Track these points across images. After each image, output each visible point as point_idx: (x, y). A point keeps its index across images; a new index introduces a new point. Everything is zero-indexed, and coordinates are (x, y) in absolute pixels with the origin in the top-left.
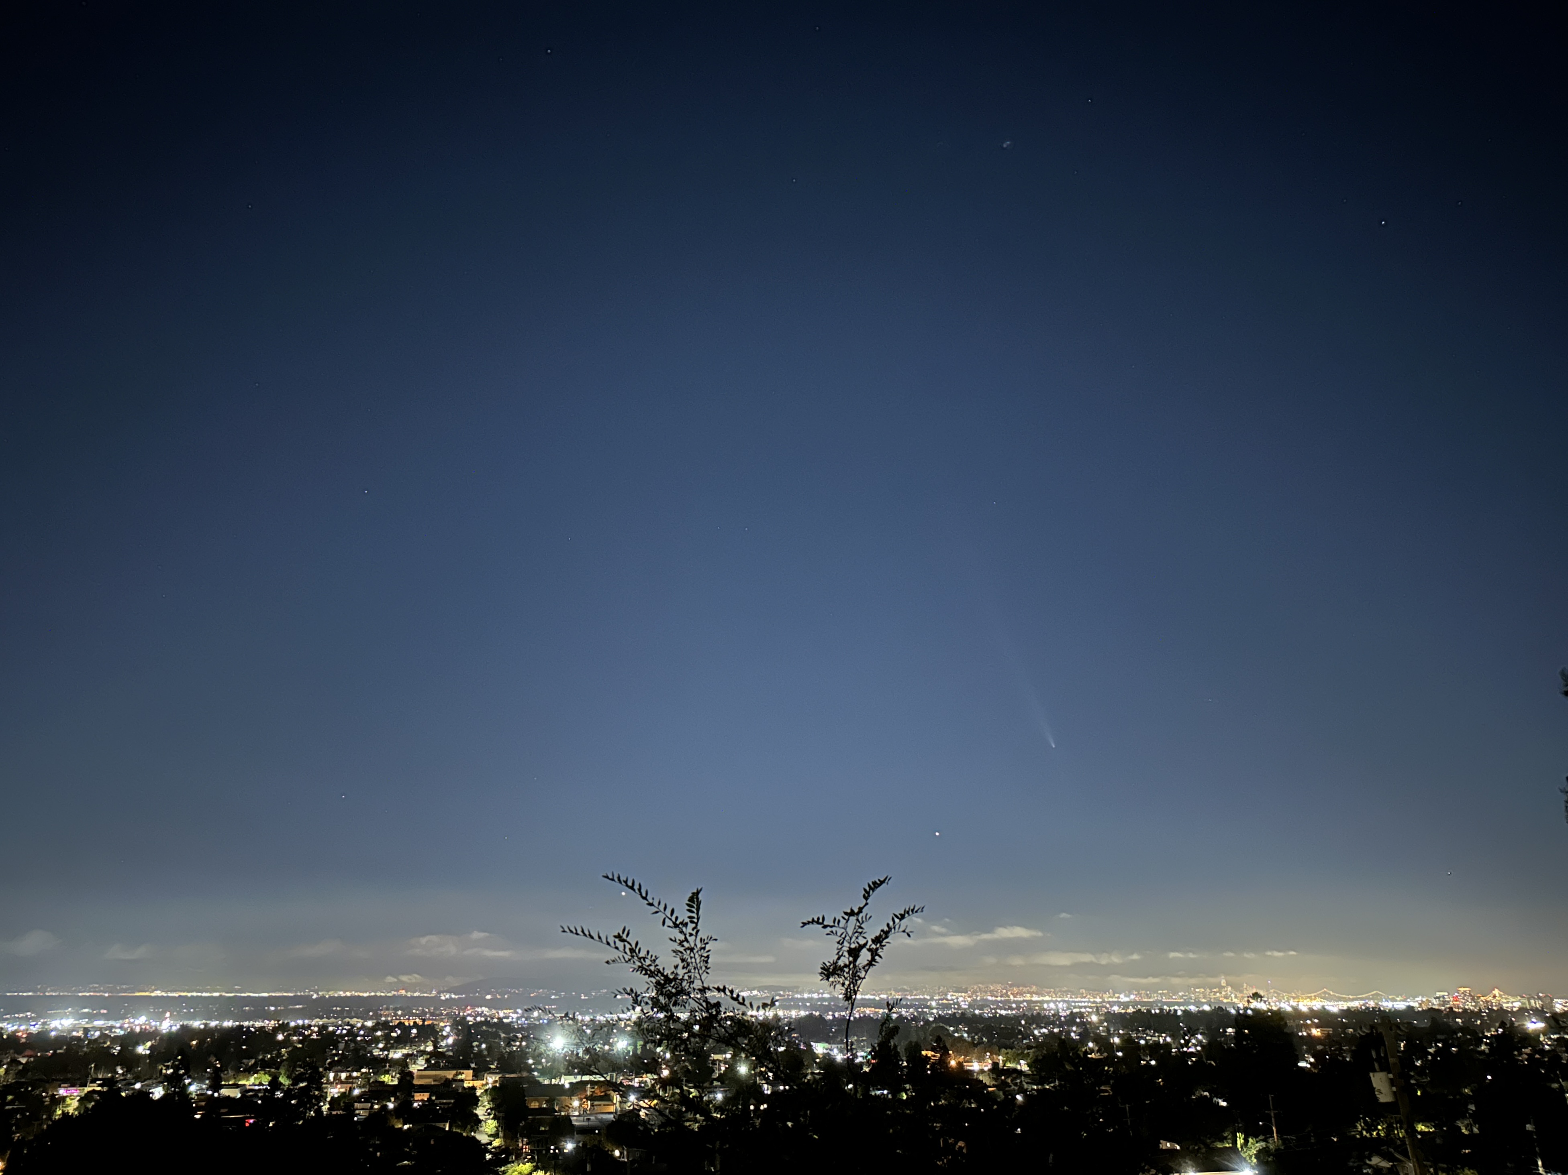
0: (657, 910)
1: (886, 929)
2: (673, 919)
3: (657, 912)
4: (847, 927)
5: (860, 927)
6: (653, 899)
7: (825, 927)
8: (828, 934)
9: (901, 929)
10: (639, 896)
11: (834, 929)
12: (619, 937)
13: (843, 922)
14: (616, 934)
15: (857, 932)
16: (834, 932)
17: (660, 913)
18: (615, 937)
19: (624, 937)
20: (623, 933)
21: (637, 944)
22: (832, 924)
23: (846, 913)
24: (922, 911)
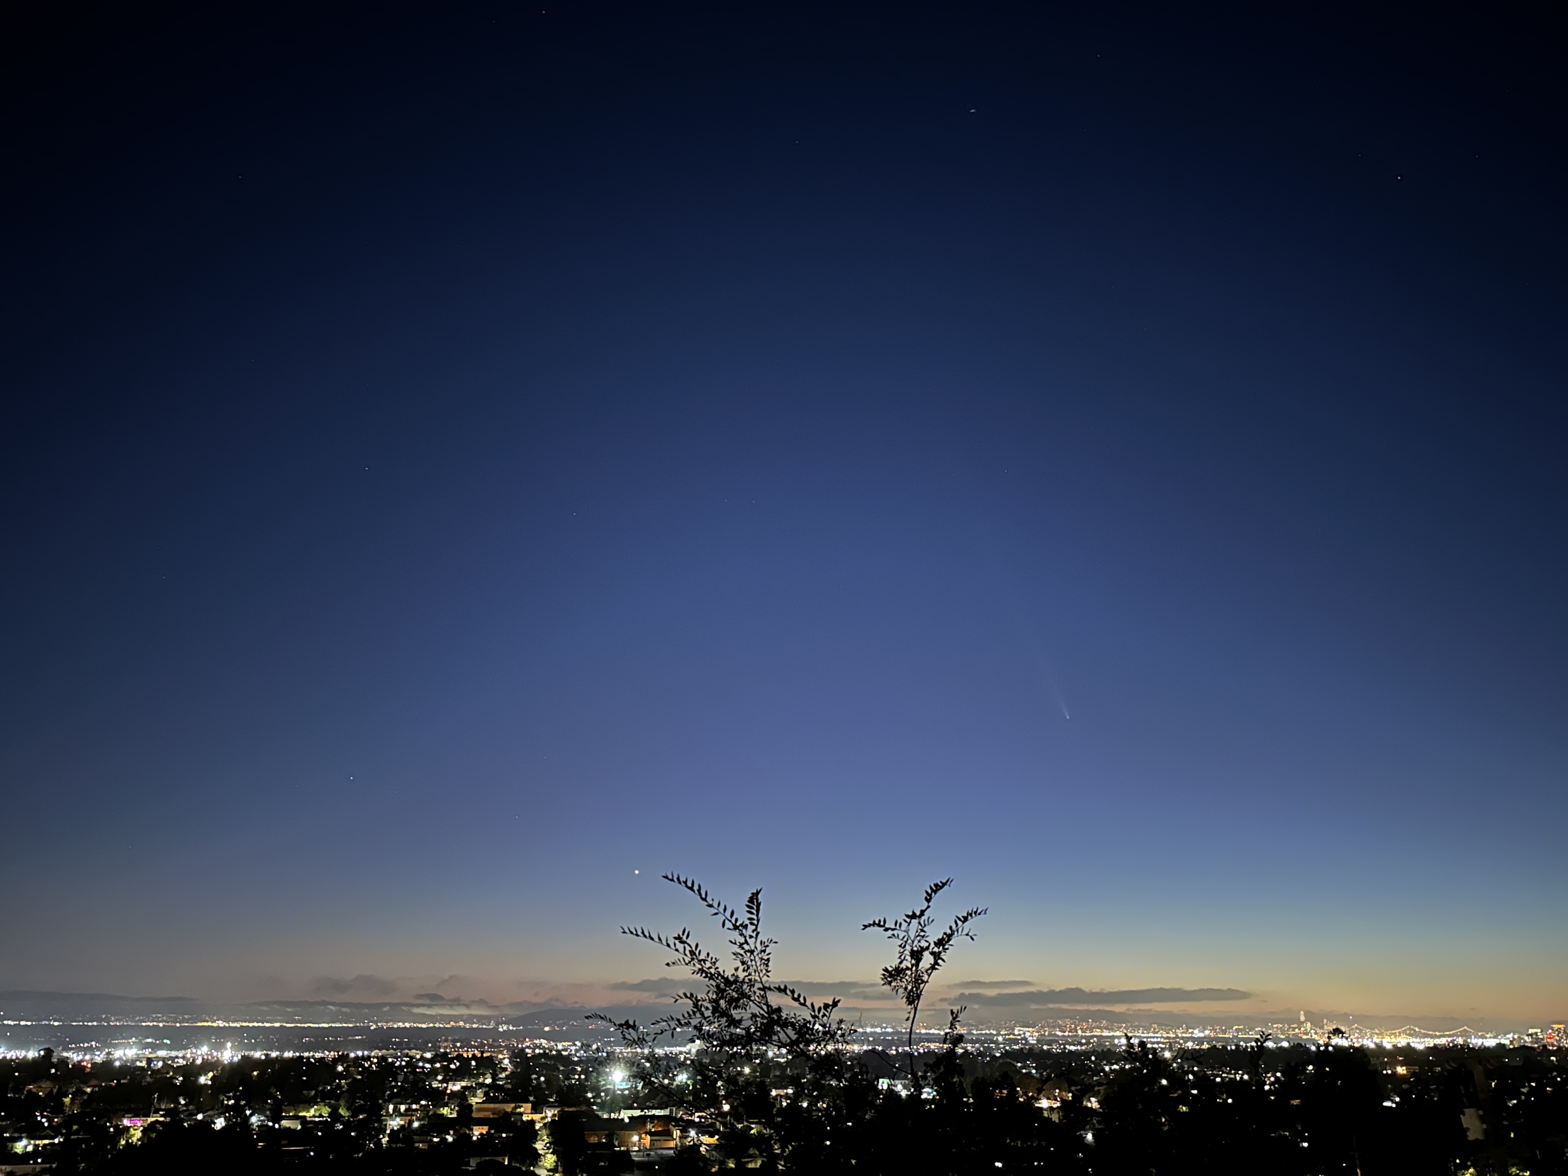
0: (716, 911)
1: (949, 932)
2: (733, 921)
3: (716, 914)
4: (909, 930)
5: (922, 931)
6: (713, 900)
7: (887, 930)
8: (889, 937)
9: (965, 932)
10: (699, 897)
11: (895, 932)
12: (678, 938)
13: (904, 925)
14: (677, 936)
15: (919, 936)
16: (896, 935)
17: (719, 915)
18: (675, 938)
19: (684, 938)
20: (683, 934)
21: (697, 946)
22: (893, 927)
23: (907, 916)
24: (985, 913)
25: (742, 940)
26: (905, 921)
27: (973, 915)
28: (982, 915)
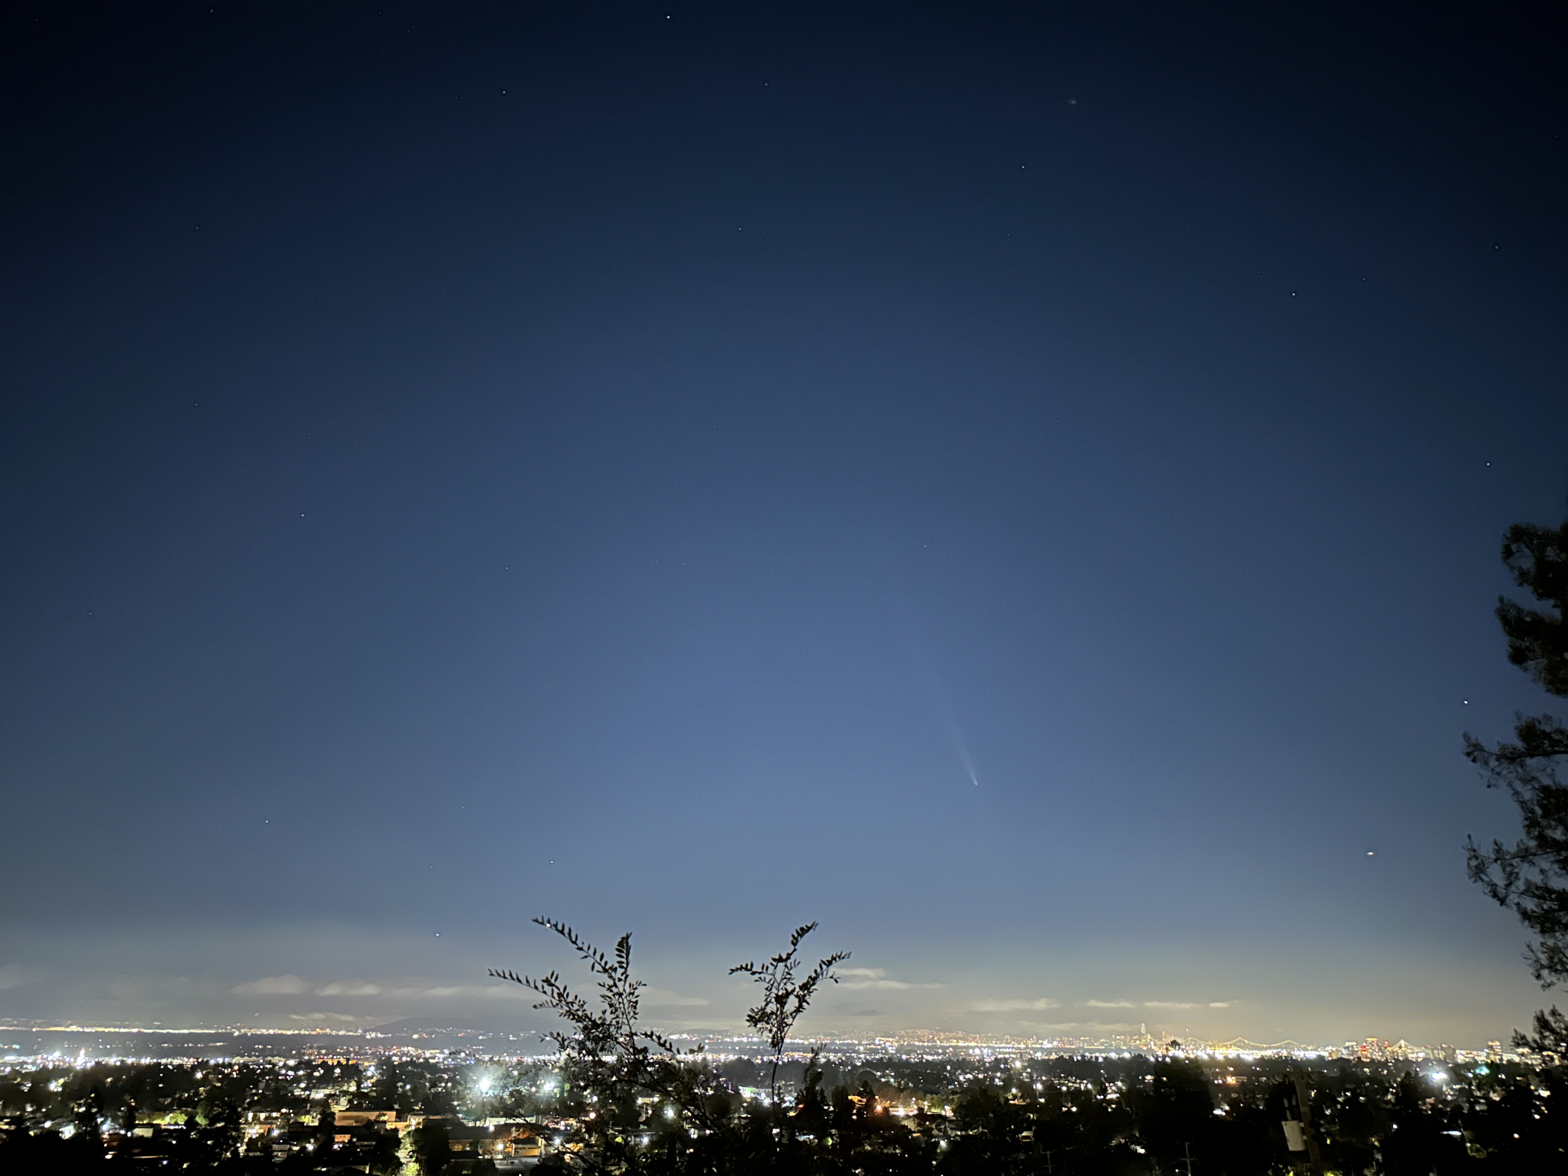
0: (586, 954)
1: (814, 975)
2: (603, 964)
3: (586, 957)
4: (775, 973)
5: (788, 974)
7: (753, 973)
8: (756, 981)
9: (830, 974)
10: (569, 941)
11: (762, 976)
12: (547, 981)
13: (771, 968)
14: (545, 978)
15: (785, 978)
16: (763, 979)
17: (589, 958)
18: (543, 981)
19: (553, 981)
20: (551, 977)
21: (565, 988)
22: (760, 970)
23: (774, 960)
24: (848, 957)
25: (611, 983)
26: (772, 964)
27: (837, 959)
28: (846, 959)
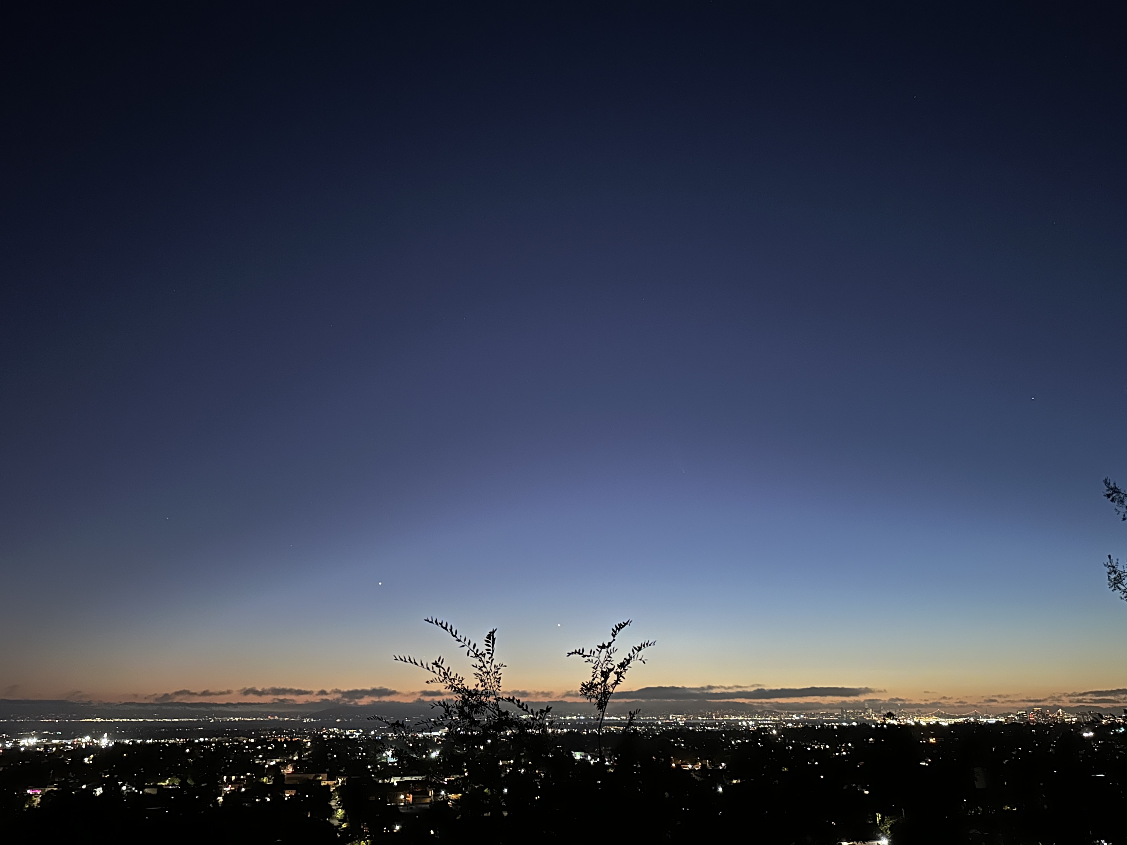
0: (463, 644)
1: (628, 658)
2: (475, 651)
4: (599, 656)
5: (609, 657)
6: (461, 636)
7: (584, 656)
8: (586, 662)
9: (639, 658)
10: (451, 634)
11: (590, 658)
12: (436, 663)
13: (597, 653)
15: (606, 660)
17: (465, 647)
18: (433, 664)
19: (440, 663)
21: (449, 669)
22: (589, 654)
23: (599, 647)
25: (481, 665)
26: (597, 650)
28: (652, 646)
